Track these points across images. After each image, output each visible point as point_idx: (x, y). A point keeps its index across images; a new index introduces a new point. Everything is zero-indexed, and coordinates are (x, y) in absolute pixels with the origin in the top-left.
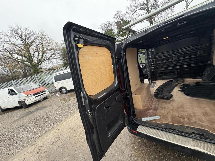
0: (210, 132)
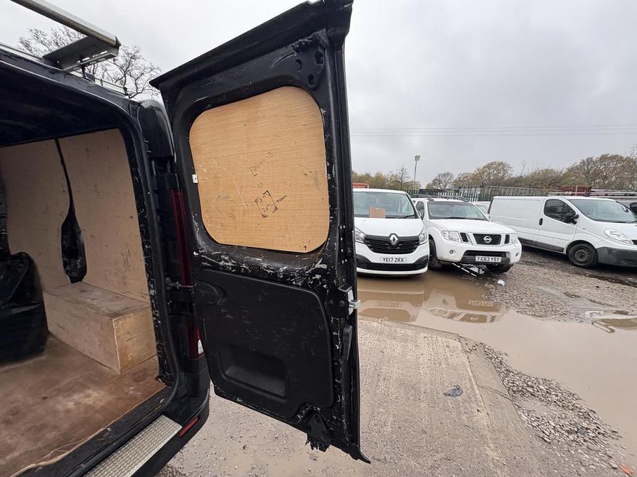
0: (39, 466)
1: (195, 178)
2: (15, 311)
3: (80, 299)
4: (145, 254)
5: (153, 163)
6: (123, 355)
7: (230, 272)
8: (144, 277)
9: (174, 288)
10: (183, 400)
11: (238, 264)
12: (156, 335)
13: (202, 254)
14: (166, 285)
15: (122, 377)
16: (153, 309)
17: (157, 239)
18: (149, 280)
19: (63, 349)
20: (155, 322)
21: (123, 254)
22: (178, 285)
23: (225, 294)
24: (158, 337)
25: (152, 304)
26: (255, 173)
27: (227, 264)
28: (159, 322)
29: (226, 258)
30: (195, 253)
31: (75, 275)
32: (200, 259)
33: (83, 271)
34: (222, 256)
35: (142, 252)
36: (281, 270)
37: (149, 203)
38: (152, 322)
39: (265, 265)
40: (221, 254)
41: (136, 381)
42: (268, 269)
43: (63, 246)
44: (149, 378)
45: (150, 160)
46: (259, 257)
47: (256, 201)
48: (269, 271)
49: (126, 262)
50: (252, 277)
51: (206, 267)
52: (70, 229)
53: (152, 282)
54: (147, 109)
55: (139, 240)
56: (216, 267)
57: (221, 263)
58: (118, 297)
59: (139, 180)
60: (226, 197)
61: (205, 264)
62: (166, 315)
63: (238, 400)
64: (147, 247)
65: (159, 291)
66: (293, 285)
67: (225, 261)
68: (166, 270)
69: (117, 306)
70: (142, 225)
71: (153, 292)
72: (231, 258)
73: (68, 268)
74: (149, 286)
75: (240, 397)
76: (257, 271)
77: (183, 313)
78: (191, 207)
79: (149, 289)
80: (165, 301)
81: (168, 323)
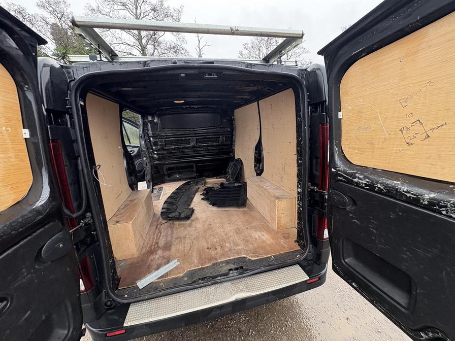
0: (248, 258)
1: (340, 115)
2: (236, 185)
3: (261, 185)
4: (298, 166)
5: (310, 107)
6: (279, 221)
7: (363, 188)
8: (295, 180)
9: (313, 191)
10: (310, 262)
11: (372, 183)
12: (298, 216)
13: (339, 170)
14: (308, 188)
15: (277, 233)
16: (298, 200)
17: (307, 158)
18: (298, 182)
19: (252, 208)
20: (299, 208)
21: (282, 164)
22: (316, 189)
23: (355, 203)
24: (299, 218)
25: (298, 197)
26: (404, 104)
27: (362, 181)
28: (301, 209)
29: (360, 177)
30: (333, 170)
31: (258, 172)
32: (337, 174)
33: (262, 171)
34: (357, 175)
35: (296, 164)
36: (427, 197)
37: (305, 134)
38: (297, 208)
39: (405, 188)
40: (356, 173)
41: (285, 238)
42: (408, 192)
43: (255, 157)
44: (291, 239)
45: (308, 105)
46: (398, 180)
47: (401, 130)
48: (408, 195)
49: (284, 169)
50: (386, 196)
51: (341, 181)
52: (259, 148)
53: (300, 184)
54: (310, 71)
55: (295, 157)
56: (350, 182)
57: (356, 180)
58: (277, 188)
59: (301, 120)
60: (367, 128)
61: (341, 178)
62: (306, 206)
63: (353, 284)
64: (300, 162)
65: (304, 190)
66: (442, 214)
67: (360, 179)
68: (309, 178)
69: (278, 193)
70: (299, 148)
71: (299, 190)
72: (365, 177)
73: (256, 168)
74: (298, 186)
75: (356, 283)
76: (394, 193)
77: (316, 208)
78: (334, 137)
79: (298, 188)
80: (306, 197)
81: (306, 211)
